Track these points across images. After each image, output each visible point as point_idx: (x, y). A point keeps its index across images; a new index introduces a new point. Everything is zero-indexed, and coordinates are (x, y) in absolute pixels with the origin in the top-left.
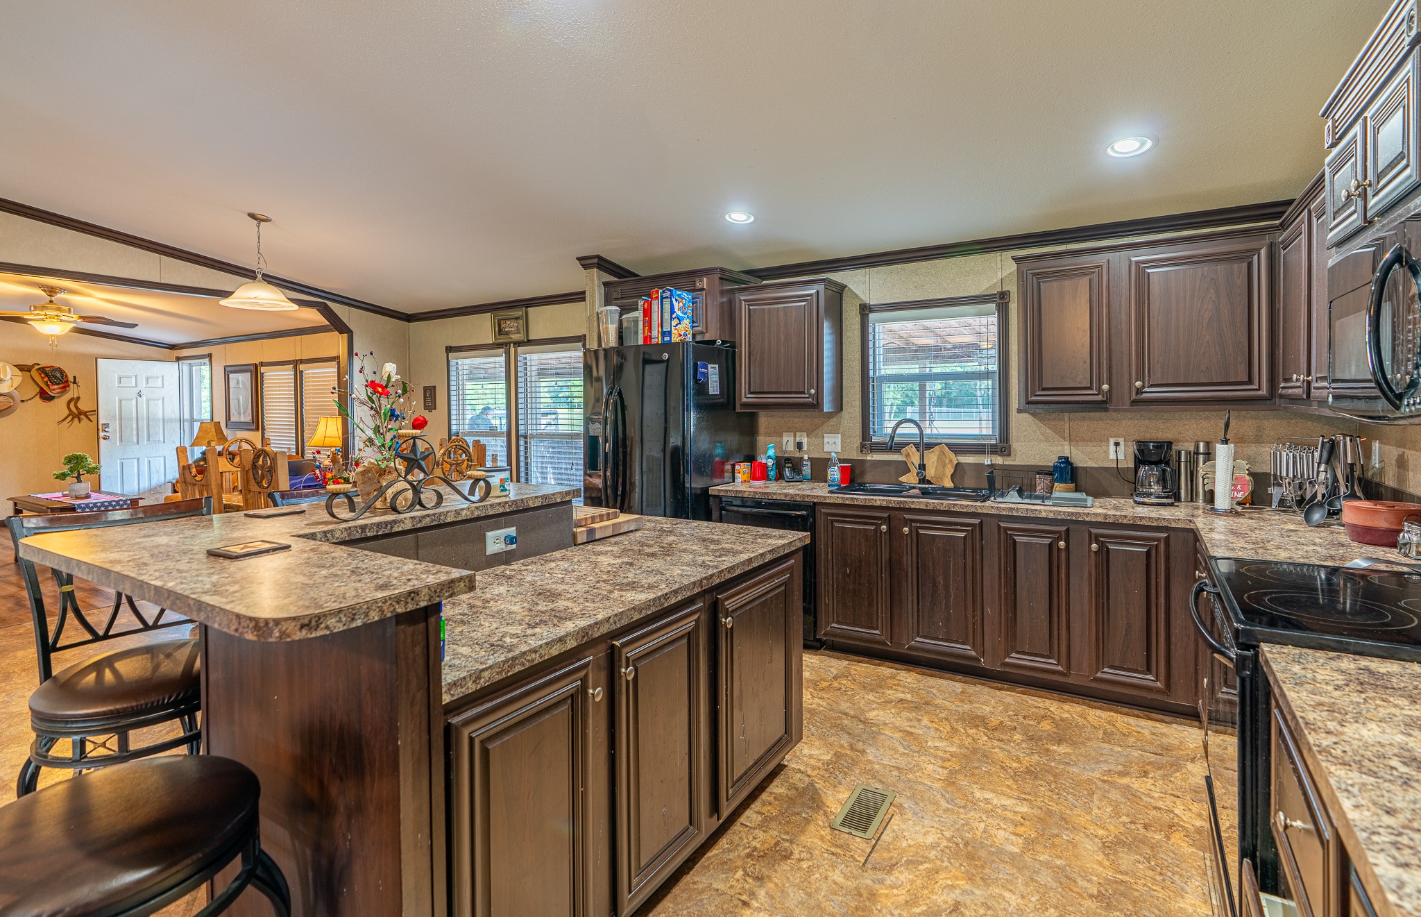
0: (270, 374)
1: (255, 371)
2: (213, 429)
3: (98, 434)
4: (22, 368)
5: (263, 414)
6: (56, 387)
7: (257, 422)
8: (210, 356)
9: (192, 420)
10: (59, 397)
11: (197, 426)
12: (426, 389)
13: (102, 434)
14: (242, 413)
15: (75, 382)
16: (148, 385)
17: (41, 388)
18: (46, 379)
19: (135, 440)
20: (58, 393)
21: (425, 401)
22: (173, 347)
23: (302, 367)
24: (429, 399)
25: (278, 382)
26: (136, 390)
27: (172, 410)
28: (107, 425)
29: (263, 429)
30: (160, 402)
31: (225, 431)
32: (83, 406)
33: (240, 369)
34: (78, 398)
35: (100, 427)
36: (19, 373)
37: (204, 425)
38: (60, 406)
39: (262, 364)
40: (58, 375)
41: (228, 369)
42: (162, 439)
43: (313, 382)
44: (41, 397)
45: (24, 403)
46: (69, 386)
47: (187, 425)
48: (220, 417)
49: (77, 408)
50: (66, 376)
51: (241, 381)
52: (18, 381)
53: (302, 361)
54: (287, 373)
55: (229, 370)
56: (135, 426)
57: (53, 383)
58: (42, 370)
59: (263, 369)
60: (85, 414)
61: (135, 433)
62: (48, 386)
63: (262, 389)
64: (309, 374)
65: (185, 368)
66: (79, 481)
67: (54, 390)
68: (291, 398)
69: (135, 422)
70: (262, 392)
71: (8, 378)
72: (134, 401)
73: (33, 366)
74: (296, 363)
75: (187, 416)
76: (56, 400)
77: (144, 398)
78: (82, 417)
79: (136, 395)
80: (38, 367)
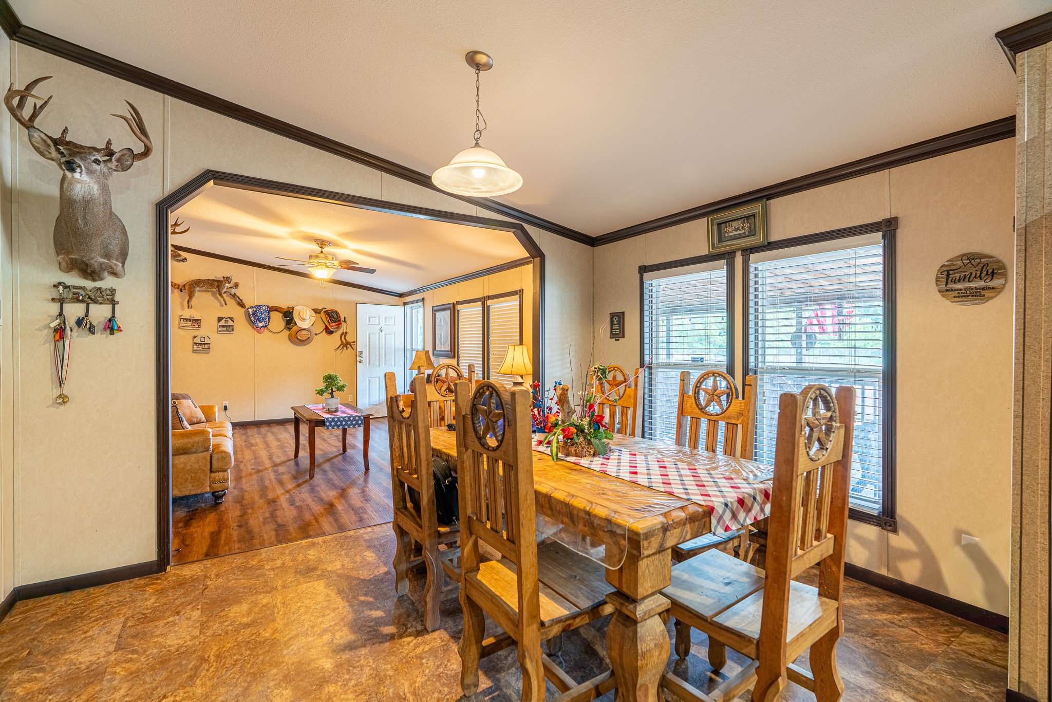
0: (464, 310)
1: (453, 309)
2: (424, 357)
3: (356, 358)
4: (317, 311)
5: (458, 345)
6: (334, 324)
7: (454, 352)
8: (423, 299)
9: (412, 350)
10: (336, 332)
11: (414, 353)
12: (613, 316)
13: (358, 359)
14: (444, 345)
15: (345, 321)
16: (386, 323)
17: (326, 326)
18: (328, 319)
19: (378, 364)
20: (335, 329)
21: (611, 329)
22: (401, 295)
23: (489, 302)
24: (616, 327)
25: (470, 316)
26: (379, 327)
27: (400, 344)
28: (361, 352)
29: (458, 357)
30: (393, 335)
31: (432, 358)
32: (349, 338)
33: (442, 308)
34: (346, 333)
35: (358, 354)
36: (314, 314)
37: (418, 353)
38: (336, 337)
39: (458, 303)
40: (335, 316)
41: (435, 308)
42: (393, 364)
43: (498, 315)
44: (326, 332)
45: (318, 336)
46: (341, 324)
47: (408, 353)
48: (429, 348)
49: (345, 339)
50: (340, 317)
51: (444, 317)
52: (313, 319)
53: (489, 298)
54: (477, 308)
55: (435, 310)
56: (377, 353)
57: (333, 322)
58: (327, 312)
59: (459, 307)
60: (350, 344)
61: (378, 358)
62: (329, 323)
63: (458, 323)
64: (494, 308)
65: (408, 311)
66: (332, 397)
67: (332, 326)
68: (480, 330)
69: (378, 351)
70: (458, 327)
71: (308, 317)
72: (378, 335)
73: (322, 310)
74: (484, 300)
75: (409, 347)
76: (334, 334)
77: (383, 332)
78: (348, 346)
79: (379, 331)
80: (324, 310)
